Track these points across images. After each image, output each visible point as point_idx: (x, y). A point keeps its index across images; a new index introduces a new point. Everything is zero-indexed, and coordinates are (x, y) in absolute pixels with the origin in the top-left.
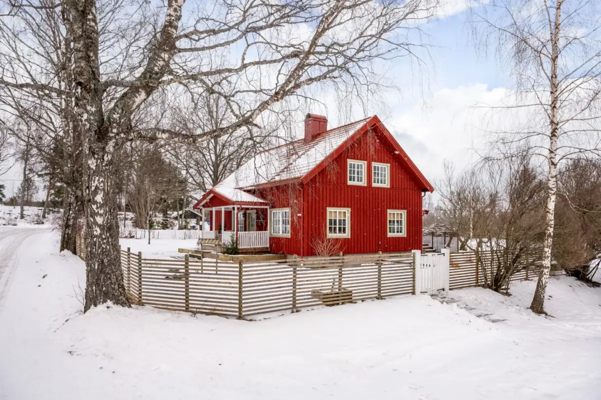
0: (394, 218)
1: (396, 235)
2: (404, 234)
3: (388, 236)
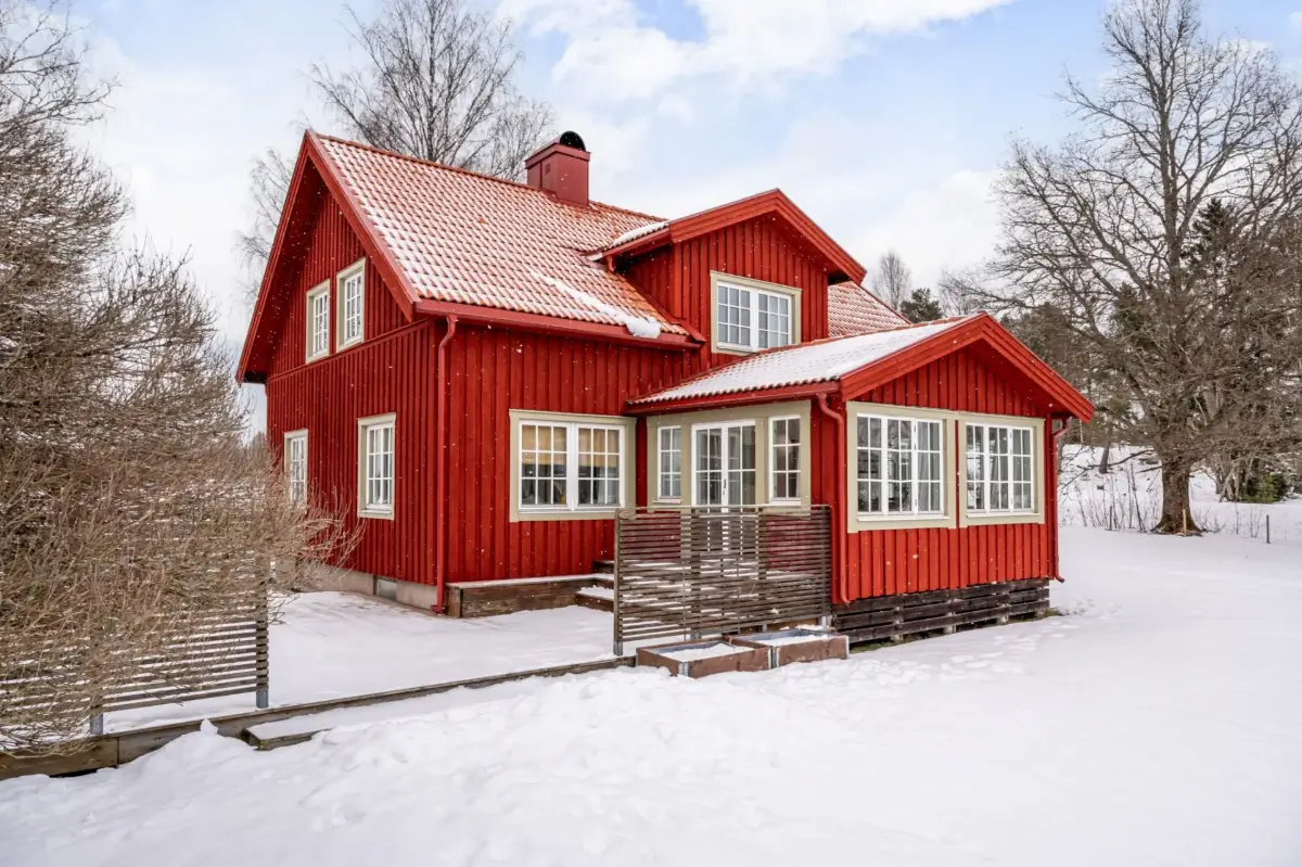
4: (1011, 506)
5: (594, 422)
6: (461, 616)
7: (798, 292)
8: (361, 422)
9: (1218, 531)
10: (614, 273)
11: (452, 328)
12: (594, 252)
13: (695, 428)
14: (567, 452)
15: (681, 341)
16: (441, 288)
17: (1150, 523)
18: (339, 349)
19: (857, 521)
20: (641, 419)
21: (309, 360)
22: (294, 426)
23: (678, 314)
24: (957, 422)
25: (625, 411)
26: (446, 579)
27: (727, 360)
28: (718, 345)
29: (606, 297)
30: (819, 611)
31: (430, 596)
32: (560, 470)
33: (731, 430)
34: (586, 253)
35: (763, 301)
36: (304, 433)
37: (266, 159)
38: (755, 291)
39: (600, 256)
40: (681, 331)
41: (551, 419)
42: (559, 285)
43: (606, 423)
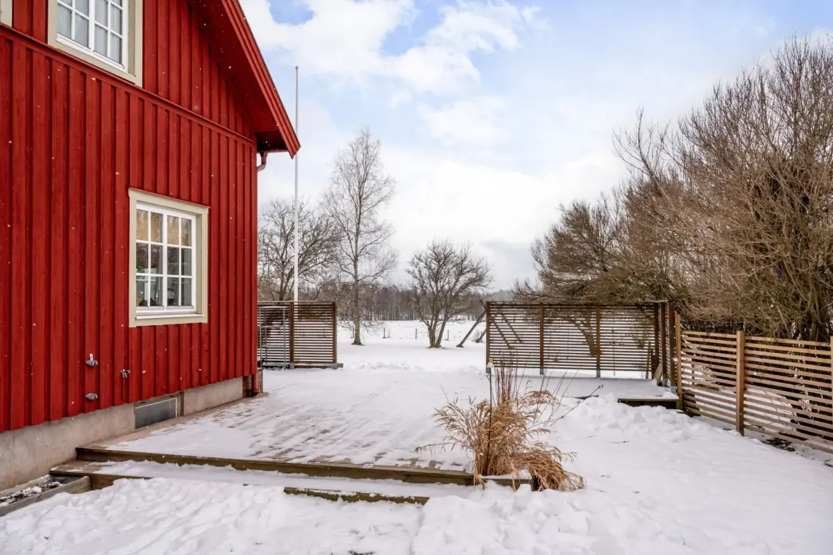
0: (157, 235)
1: (164, 315)
2: (195, 311)
3: (133, 324)
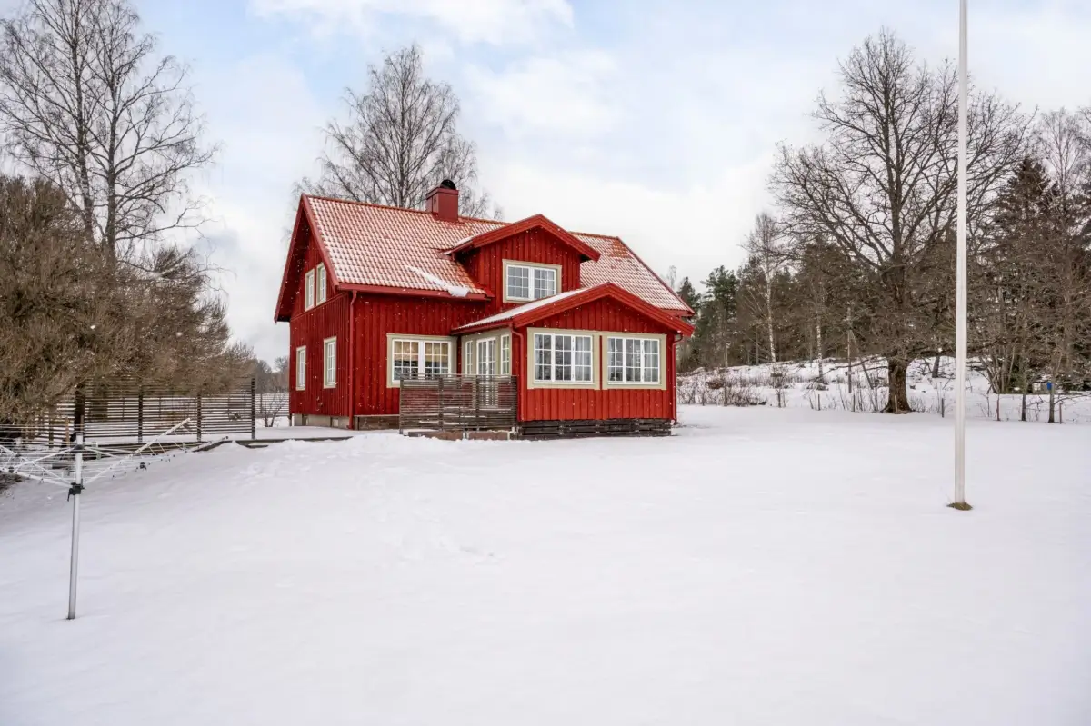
4: (642, 380)
5: (434, 340)
6: (359, 429)
7: (560, 268)
8: (325, 341)
9: (923, 411)
10: (455, 261)
11: (355, 296)
12: (447, 250)
13: (479, 341)
14: (419, 355)
15: (482, 297)
16: (351, 278)
17: (881, 406)
18: (318, 304)
19: (533, 383)
20: (459, 337)
21: (307, 309)
22: (300, 345)
23: (482, 282)
24: (601, 337)
25: (449, 333)
26: (354, 413)
27: (512, 306)
28: (507, 298)
29: (445, 277)
30: (511, 424)
31: (347, 422)
32: (415, 363)
33: (490, 342)
34: (443, 250)
35: (537, 274)
36: (305, 347)
37: (301, 183)
38: (532, 269)
39: (450, 252)
40: (483, 292)
41: (410, 339)
42: (419, 271)
43: (440, 340)
